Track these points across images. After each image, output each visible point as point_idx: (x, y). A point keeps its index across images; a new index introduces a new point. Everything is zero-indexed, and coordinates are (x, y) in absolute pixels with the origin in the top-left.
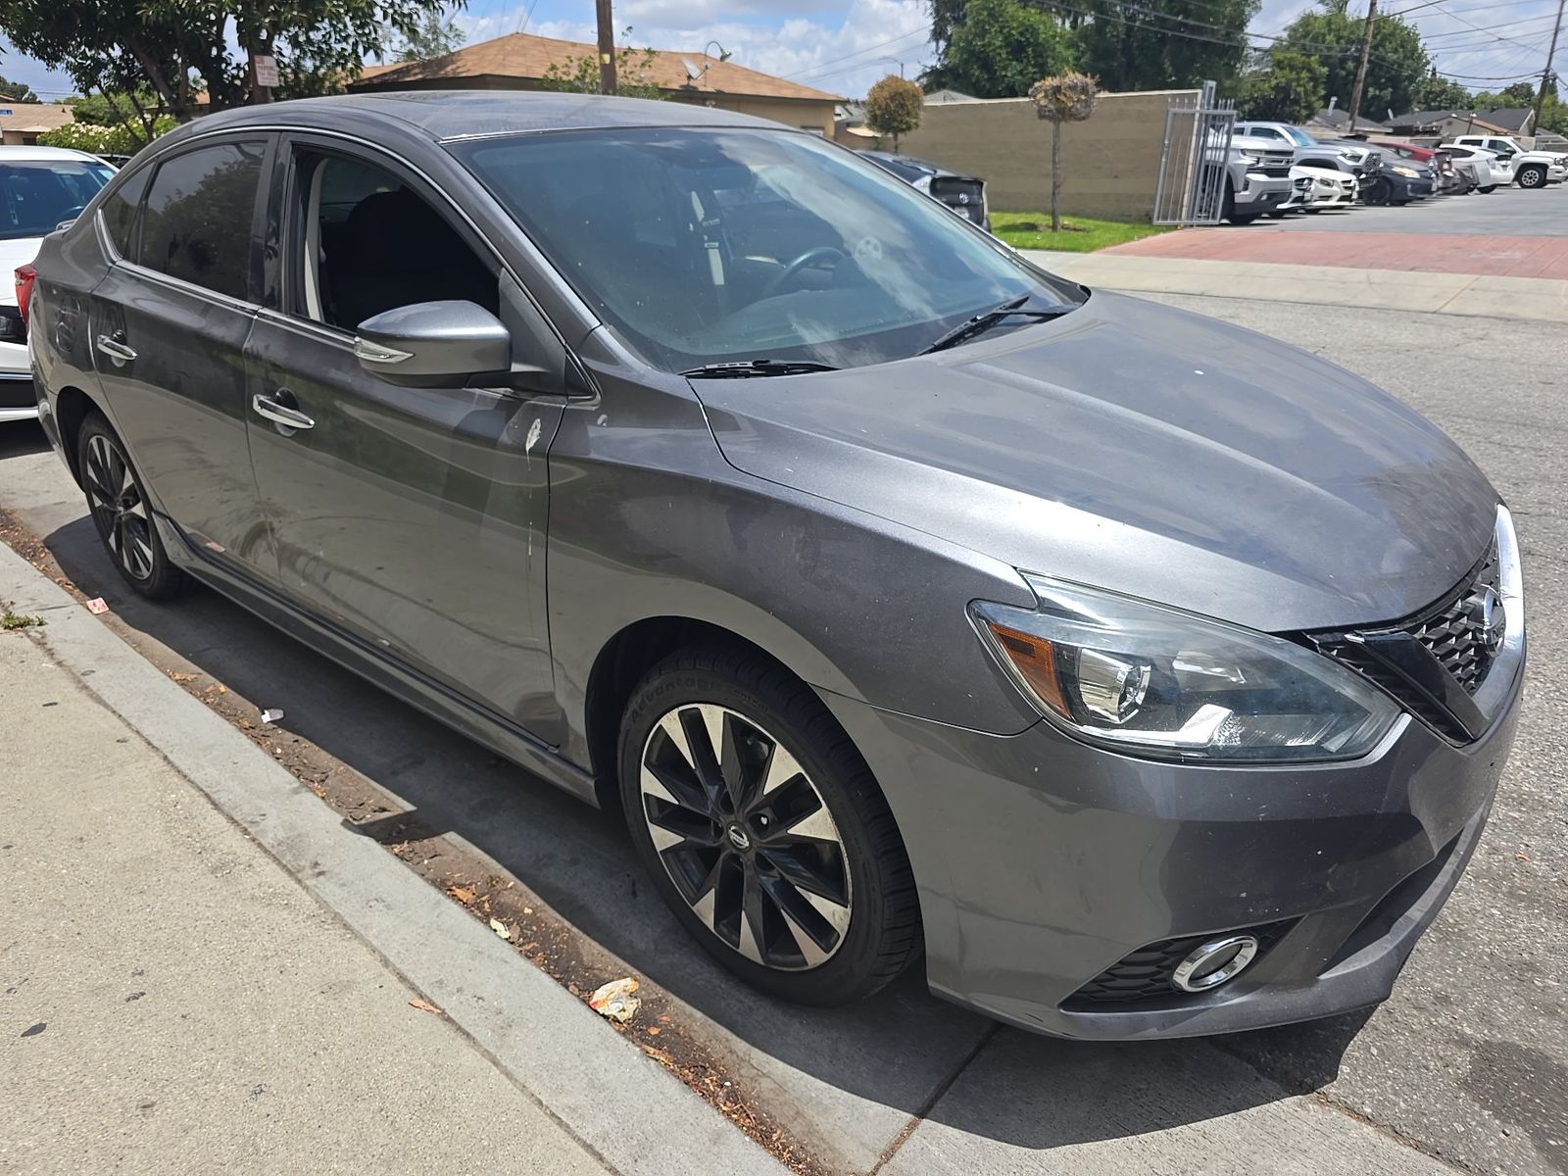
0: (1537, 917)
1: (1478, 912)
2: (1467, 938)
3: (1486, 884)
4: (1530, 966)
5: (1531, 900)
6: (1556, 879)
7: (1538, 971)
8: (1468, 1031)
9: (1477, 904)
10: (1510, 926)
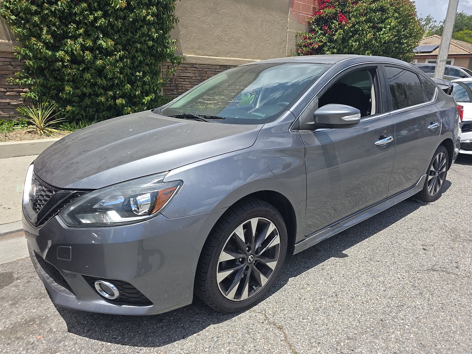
0: (21, 319)
1: (38, 307)
2: (34, 298)
3: (43, 317)
4: (14, 304)
5: (27, 322)
6: (25, 337)
7: (12, 305)
8: (18, 281)
9: (40, 309)
10: (27, 310)
